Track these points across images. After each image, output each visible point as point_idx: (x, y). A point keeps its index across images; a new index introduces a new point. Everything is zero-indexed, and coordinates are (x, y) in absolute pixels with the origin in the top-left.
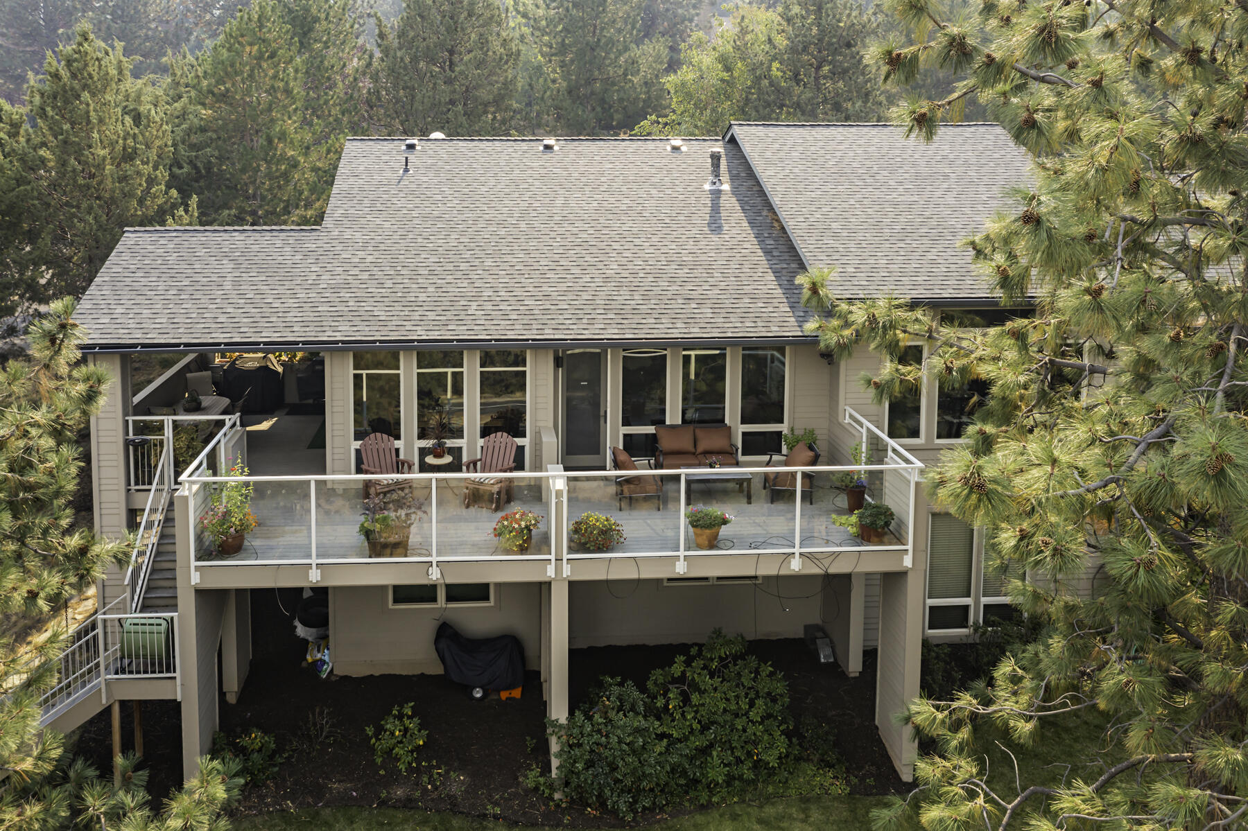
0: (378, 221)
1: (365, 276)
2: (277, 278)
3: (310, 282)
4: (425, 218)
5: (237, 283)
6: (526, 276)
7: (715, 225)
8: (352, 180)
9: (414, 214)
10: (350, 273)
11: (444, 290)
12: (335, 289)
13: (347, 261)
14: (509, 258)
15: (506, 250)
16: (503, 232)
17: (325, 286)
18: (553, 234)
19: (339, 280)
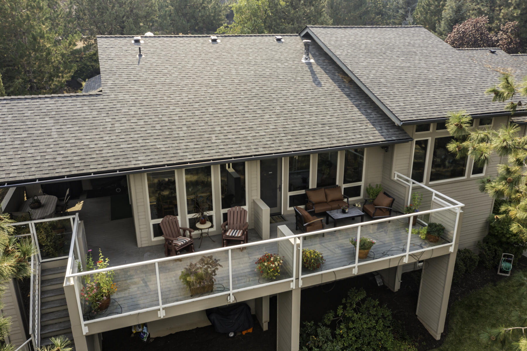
0: (136, 87)
1: (141, 123)
2: (86, 128)
3: (108, 129)
4: (163, 84)
5: (61, 133)
6: (235, 117)
7: (317, 82)
8: (109, 62)
9: (156, 81)
10: (132, 121)
11: (192, 128)
12: (127, 132)
13: (126, 114)
14: (220, 106)
15: (217, 102)
16: (210, 91)
17: (119, 131)
18: (238, 91)
19: (127, 126)
